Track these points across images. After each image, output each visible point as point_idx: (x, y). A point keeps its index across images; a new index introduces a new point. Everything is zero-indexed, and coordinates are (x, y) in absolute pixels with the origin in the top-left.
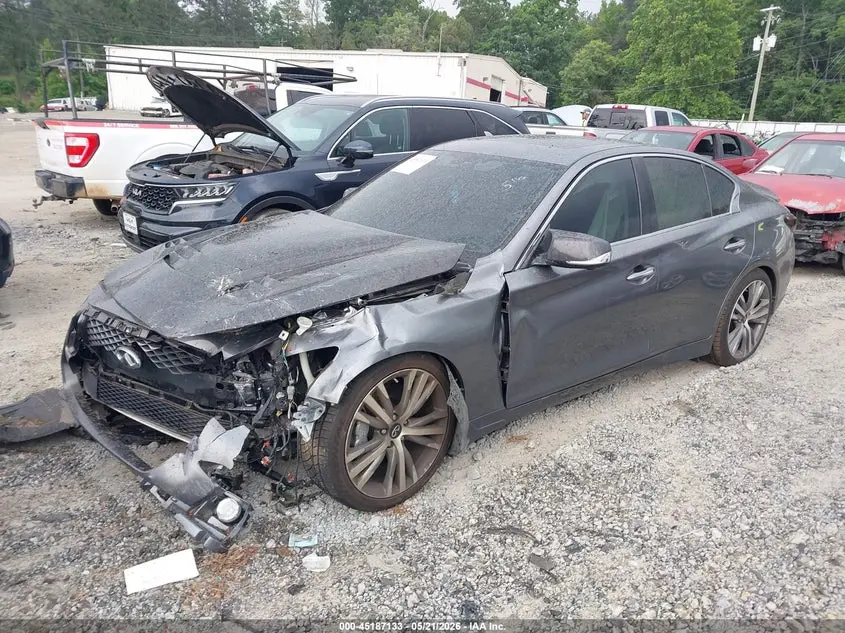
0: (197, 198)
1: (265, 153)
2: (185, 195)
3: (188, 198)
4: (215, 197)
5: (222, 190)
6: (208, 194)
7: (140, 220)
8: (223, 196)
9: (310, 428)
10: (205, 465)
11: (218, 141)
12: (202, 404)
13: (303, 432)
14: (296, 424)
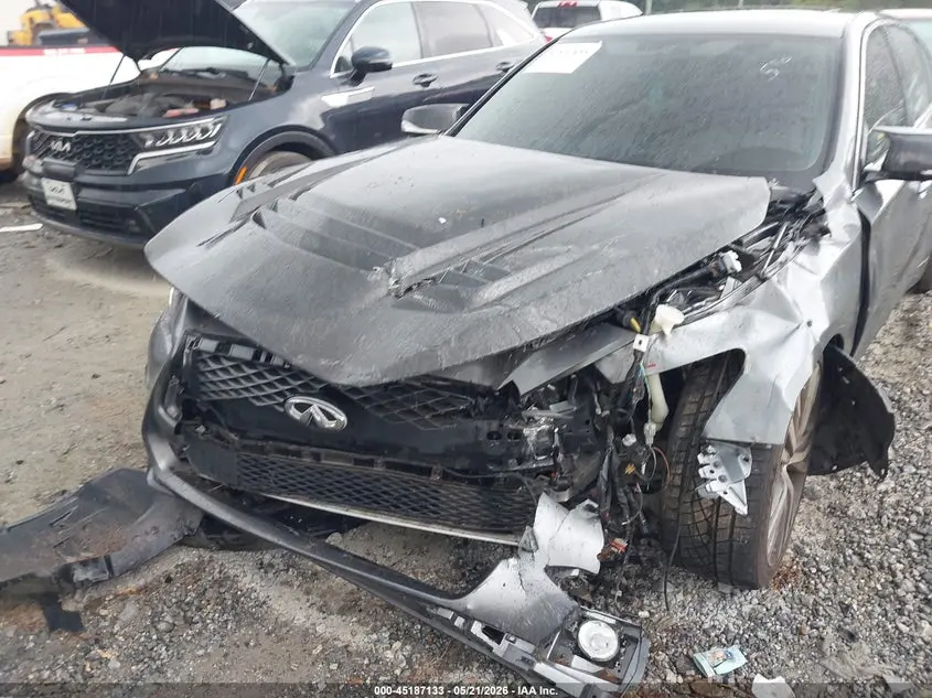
0: (168, 147)
1: (240, 75)
2: (149, 143)
3: (153, 148)
4: (196, 142)
5: (204, 131)
6: (184, 137)
7: (78, 187)
8: (208, 140)
9: (741, 488)
10: (553, 571)
11: (145, 64)
12: (457, 467)
13: (730, 498)
14: (716, 487)
